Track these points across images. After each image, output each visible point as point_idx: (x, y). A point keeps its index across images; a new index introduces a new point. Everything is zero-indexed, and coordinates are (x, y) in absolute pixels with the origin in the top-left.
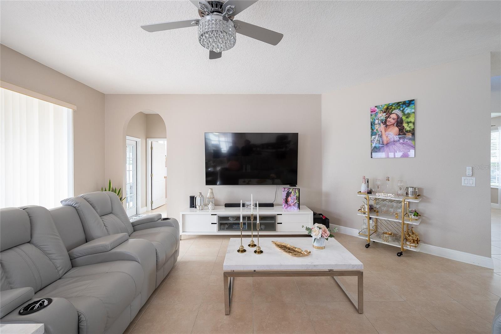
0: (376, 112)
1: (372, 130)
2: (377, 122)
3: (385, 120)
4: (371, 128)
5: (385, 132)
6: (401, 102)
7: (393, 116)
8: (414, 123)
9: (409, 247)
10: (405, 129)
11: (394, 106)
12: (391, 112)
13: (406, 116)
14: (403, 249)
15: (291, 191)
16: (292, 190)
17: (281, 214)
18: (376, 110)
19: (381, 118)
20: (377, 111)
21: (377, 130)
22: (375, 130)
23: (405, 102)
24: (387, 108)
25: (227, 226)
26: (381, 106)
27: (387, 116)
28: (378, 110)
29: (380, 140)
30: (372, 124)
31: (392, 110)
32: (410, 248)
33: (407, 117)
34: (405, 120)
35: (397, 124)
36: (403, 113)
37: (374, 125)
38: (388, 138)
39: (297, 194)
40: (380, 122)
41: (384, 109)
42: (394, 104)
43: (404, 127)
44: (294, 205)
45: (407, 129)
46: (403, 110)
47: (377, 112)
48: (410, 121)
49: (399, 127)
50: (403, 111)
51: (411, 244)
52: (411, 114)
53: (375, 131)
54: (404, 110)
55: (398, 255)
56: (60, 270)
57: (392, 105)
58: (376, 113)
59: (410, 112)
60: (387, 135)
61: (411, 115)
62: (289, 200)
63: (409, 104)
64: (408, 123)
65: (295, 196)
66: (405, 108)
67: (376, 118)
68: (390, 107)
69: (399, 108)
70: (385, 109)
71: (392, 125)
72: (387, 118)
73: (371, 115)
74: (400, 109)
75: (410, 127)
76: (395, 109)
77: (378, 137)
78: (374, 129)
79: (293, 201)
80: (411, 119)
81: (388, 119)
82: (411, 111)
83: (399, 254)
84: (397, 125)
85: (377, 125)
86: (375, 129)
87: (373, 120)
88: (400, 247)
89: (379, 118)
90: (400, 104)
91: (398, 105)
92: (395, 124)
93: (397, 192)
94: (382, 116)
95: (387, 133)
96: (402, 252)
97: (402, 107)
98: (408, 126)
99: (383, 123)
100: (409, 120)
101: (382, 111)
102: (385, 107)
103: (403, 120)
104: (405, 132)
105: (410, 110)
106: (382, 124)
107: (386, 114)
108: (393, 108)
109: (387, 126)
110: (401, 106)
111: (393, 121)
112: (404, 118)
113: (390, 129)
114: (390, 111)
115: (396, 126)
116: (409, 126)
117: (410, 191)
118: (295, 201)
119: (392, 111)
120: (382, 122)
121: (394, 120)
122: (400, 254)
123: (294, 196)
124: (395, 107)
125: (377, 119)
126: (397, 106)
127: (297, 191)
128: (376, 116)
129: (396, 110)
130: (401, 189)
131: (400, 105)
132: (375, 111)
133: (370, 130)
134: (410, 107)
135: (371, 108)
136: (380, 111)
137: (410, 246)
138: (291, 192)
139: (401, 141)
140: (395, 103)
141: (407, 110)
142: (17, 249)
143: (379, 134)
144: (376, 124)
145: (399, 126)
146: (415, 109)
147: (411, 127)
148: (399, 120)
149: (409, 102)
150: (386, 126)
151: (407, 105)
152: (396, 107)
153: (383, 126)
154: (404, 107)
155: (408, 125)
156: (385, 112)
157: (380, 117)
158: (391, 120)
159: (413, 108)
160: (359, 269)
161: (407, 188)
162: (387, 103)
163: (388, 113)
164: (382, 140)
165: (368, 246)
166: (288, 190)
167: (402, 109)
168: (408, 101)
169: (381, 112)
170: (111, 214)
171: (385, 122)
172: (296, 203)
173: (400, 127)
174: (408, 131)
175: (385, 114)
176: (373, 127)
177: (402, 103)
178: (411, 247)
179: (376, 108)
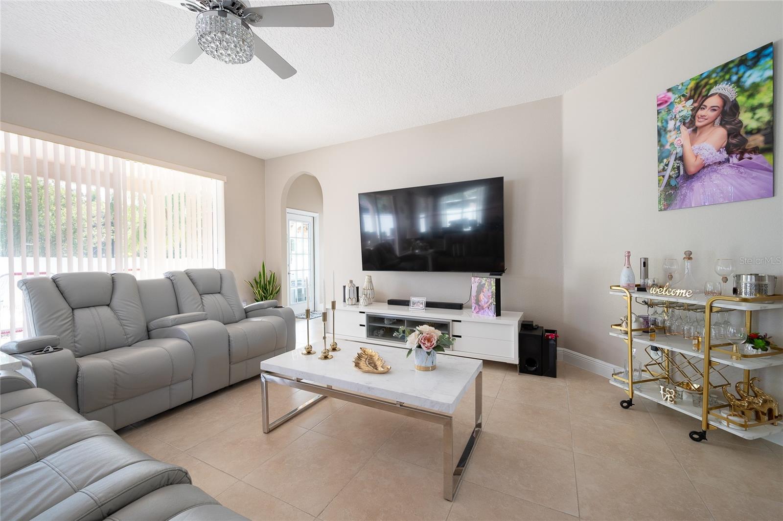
0: (668, 103)
1: (661, 145)
2: (671, 125)
3: (692, 116)
4: (659, 141)
5: (692, 145)
6: (732, 62)
7: (713, 101)
8: (772, 107)
9: (725, 423)
10: (746, 126)
11: (714, 75)
12: (706, 93)
13: (747, 93)
14: (708, 425)
15: (484, 282)
16: (486, 280)
17: (460, 321)
18: (669, 98)
19: (681, 114)
20: (672, 100)
21: (672, 144)
22: (669, 144)
23: (744, 58)
24: (697, 87)
25: (382, 332)
26: (682, 84)
27: (696, 105)
28: (673, 97)
29: (679, 166)
30: (662, 132)
31: (708, 87)
32: (728, 426)
33: (751, 96)
34: (745, 102)
35: (722, 120)
36: (738, 86)
37: (666, 133)
38: (699, 158)
39: (492, 289)
40: (678, 124)
41: (688, 91)
42: (714, 71)
43: (740, 122)
44: (489, 308)
45: (749, 128)
46: (739, 79)
47: (671, 103)
48: (760, 102)
49: (728, 127)
50: (738, 83)
51: (729, 417)
52: (763, 84)
53: (668, 147)
54: (743, 80)
55: (691, 435)
56: (130, 337)
57: (709, 76)
58: (668, 105)
59: (758, 80)
60: (696, 152)
61: (763, 86)
62: (482, 299)
63: (756, 60)
64: (753, 109)
65: (490, 291)
66: (744, 73)
67: (669, 117)
68: (703, 82)
69: (727, 77)
70: (691, 91)
71: (710, 125)
72: (695, 110)
73: (659, 113)
74: (730, 79)
75: (758, 120)
76: (716, 83)
77: (675, 160)
78: (664, 143)
79: (486, 301)
80: (765, 97)
81: (700, 112)
82: (761, 76)
83: (696, 436)
84: (723, 123)
85: (673, 133)
86: (667, 142)
87: (662, 123)
88: (701, 419)
89: (677, 116)
90: (731, 65)
91: (725, 70)
92: (718, 121)
93: (705, 287)
94: (684, 108)
95: (696, 146)
96: (705, 432)
97: (737, 73)
98: (752, 118)
99: (687, 125)
100: (755, 102)
101: (683, 96)
102: (692, 84)
103: (740, 104)
104: (744, 135)
105: (760, 74)
106: (683, 128)
107: (694, 102)
108: (712, 81)
109: (695, 130)
110: (734, 70)
111: (711, 114)
112: (741, 99)
113: (705, 135)
114: (704, 90)
115: (721, 124)
116: (757, 116)
117: (746, 284)
118: (491, 301)
119: (709, 90)
120: (684, 124)
121: (715, 110)
122: (699, 436)
123: (488, 290)
124: (718, 78)
125: (671, 119)
126: (721, 74)
127: (492, 282)
128: (669, 111)
129: (720, 86)
130: (725, 280)
131: (730, 69)
132: (666, 102)
133: (657, 148)
134: (760, 68)
135: (657, 97)
136: (680, 97)
137: (729, 421)
138: (485, 284)
139: (734, 160)
140: (718, 67)
141: (750, 76)
142: (93, 309)
143: (677, 153)
144: (670, 131)
145: (728, 123)
146: (774, 68)
147: (761, 120)
148: (727, 108)
149: (755, 54)
150: (693, 130)
151: (750, 63)
152: (721, 77)
153: (685, 132)
154: (741, 72)
155: (754, 114)
156: (690, 98)
157: (680, 112)
158: (707, 113)
159: (768, 66)
160: (450, 412)
161: (738, 277)
162: (696, 74)
163: (698, 97)
164: (684, 165)
165: (628, 404)
166: (479, 281)
167: (734, 78)
168: (754, 51)
169: (683, 98)
170: (218, 294)
171: (691, 123)
172: (491, 303)
173: (731, 124)
174: (754, 132)
175: (691, 101)
176: (662, 139)
177: (736, 62)
178: (731, 425)
179: (670, 94)
